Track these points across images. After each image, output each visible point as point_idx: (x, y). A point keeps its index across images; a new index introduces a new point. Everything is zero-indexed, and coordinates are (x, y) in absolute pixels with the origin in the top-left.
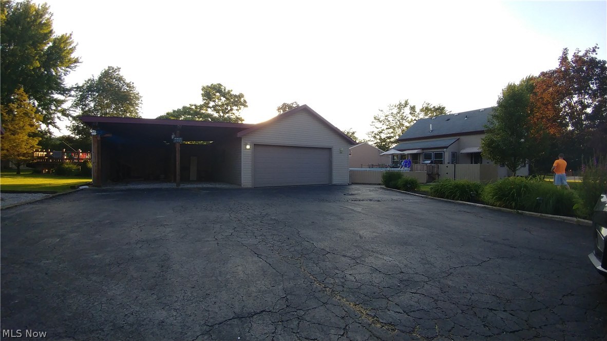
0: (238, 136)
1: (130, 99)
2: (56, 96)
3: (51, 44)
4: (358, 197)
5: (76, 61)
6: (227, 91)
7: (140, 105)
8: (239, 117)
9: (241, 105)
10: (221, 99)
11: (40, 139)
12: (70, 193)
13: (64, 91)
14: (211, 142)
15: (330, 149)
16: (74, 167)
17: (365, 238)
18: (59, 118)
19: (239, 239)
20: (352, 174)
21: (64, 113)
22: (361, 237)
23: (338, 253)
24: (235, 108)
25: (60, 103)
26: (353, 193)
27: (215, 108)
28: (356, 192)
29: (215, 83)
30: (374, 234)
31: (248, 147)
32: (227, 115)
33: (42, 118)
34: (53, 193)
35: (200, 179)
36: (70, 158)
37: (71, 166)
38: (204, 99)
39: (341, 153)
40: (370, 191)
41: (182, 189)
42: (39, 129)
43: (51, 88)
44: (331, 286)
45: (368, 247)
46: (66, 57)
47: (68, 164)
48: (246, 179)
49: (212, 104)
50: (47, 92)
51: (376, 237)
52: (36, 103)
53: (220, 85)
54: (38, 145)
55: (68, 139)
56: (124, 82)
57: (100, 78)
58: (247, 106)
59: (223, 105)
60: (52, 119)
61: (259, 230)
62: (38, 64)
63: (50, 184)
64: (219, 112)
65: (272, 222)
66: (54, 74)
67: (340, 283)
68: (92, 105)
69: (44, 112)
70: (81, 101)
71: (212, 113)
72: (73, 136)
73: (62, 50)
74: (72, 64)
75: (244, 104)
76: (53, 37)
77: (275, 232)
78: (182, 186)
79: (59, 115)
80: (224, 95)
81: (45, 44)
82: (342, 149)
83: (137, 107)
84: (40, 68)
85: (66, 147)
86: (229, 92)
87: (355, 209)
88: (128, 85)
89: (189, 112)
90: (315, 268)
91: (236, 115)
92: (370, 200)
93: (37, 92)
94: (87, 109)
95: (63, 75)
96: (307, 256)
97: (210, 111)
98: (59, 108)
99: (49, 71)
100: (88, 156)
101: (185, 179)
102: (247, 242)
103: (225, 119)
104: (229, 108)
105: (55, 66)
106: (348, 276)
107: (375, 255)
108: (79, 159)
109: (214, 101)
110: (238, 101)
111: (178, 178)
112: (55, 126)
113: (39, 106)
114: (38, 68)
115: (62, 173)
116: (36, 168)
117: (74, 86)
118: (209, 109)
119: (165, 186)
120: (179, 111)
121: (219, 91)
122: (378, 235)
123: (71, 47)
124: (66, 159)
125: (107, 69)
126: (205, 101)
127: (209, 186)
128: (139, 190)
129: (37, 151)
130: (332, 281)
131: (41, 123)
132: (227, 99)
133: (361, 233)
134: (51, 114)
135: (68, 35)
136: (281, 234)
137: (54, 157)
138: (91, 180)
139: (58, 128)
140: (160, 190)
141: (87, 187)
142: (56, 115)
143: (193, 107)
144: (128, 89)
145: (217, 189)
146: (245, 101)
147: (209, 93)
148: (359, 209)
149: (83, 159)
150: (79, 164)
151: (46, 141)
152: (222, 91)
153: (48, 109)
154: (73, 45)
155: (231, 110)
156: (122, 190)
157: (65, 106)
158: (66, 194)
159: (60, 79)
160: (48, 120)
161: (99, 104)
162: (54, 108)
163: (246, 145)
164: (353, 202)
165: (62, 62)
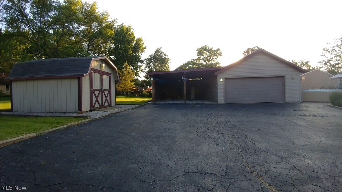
0: (215, 75)
1: (166, 61)
2: (139, 64)
3: (135, 42)
4: (305, 113)
5: (145, 48)
6: (210, 49)
7: (170, 63)
8: (217, 62)
9: (218, 55)
10: (206, 54)
11: (135, 82)
12: (144, 105)
13: (142, 62)
14: (201, 78)
15: (283, 77)
16: (146, 93)
17: (297, 145)
18: (140, 73)
19: (209, 134)
20: (303, 95)
21: (142, 71)
22: (293, 144)
23: (271, 152)
24: (215, 57)
25: (140, 66)
26: (303, 109)
27: (204, 59)
28: (305, 109)
29: (203, 46)
30: (306, 143)
31: (221, 80)
32: (210, 62)
33: (134, 74)
34: (139, 105)
35: (196, 98)
36: (145, 90)
37: (145, 93)
38: (198, 56)
39: (293, 79)
40: (318, 108)
41: (187, 104)
42: (134, 78)
43: (137, 61)
44: (258, 171)
45: (296, 152)
46: (141, 47)
47: (144, 92)
48: (221, 99)
49: (202, 57)
50: (136, 63)
51: (306, 145)
52: (132, 68)
53: (206, 46)
54: (134, 85)
55: (144, 81)
56: (163, 54)
57: (154, 54)
58: (222, 55)
59: (208, 57)
60: (138, 74)
61: (222, 130)
62: (131, 52)
63: (138, 101)
64: (206, 61)
65: (231, 127)
66: (138, 55)
67: (264, 171)
68: (152, 66)
69: (135, 71)
70: (148, 65)
71: (202, 62)
72: (146, 80)
73: (139, 44)
74: (143, 49)
75: (220, 54)
76: (136, 39)
77: (231, 133)
78: (187, 102)
79: (141, 72)
80: (208, 51)
81: (133, 43)
82: (294, 77)
83: (168, 65)
84: (132, 53)
85: (143, 85)
86: (211, 49)
87: (299, 122)
88: (165, 55)
89: (191, 63)
90: (250, 159)
91: (215, 61)
92: (316, 116)
93: (132, 63)
94: (150, 68)
95: (141, 55)
96: (247, 151)
97: (201, 61)
98: (141, 69)
99: (136, 54)
100: (151, 89)
101: (189, 98)
102: (212, 136)
103: (209, 65)
104: (211, 58)
105: (138, 52)
106: (272, 169)
107: (299, 157)
108: (148, 90)
109: (203, 56)
110: (216, 53)
111: (185, 98)
112: (139, 77)
113: (133, 69)
114: (131, 53)
115: (142, 96)
116: (134, 94)
117: (145, 59)
118: (201, 60)
119: (180, 102)
120: (186, 64)
121: (206, 49)
122: (308, 143)
123: (142, 42)
124: (144, 90)
125: (156, 49)
126: (198, 57)
127: (200, 102)
128: (169, 104)
129: (134, 87)
130: (259, 169)
131: (134, 76)
132: (210, 53)
133: (295, 141)
134: (137, 72)
135: (141, 37)
136: (234, 134)
137: (140, 89)
138: (152, 99)
139: (141, 77)
140: (178, 104)
141: (150, 102)
142: (139, 72)
143: (193, 61)
144: (165, 56)
145: (204, 104)
146: (221, 53)
147: (200, 51)
148: (302, 123)
149: (149, 90)
150: (148, 92)
151: (137, 83)
152: (207, 49)
153: (136, 70)
154: (143, 41)
155: (213, 59)
156: (163, 104)
157: (142, 68)
158: (143, 105)
159: (140, 57)
160: (137, 74)
161: (154, 65)
162: (138, 69)
163: (220, 79)
164: (299, 117)
165: (140, 50)
